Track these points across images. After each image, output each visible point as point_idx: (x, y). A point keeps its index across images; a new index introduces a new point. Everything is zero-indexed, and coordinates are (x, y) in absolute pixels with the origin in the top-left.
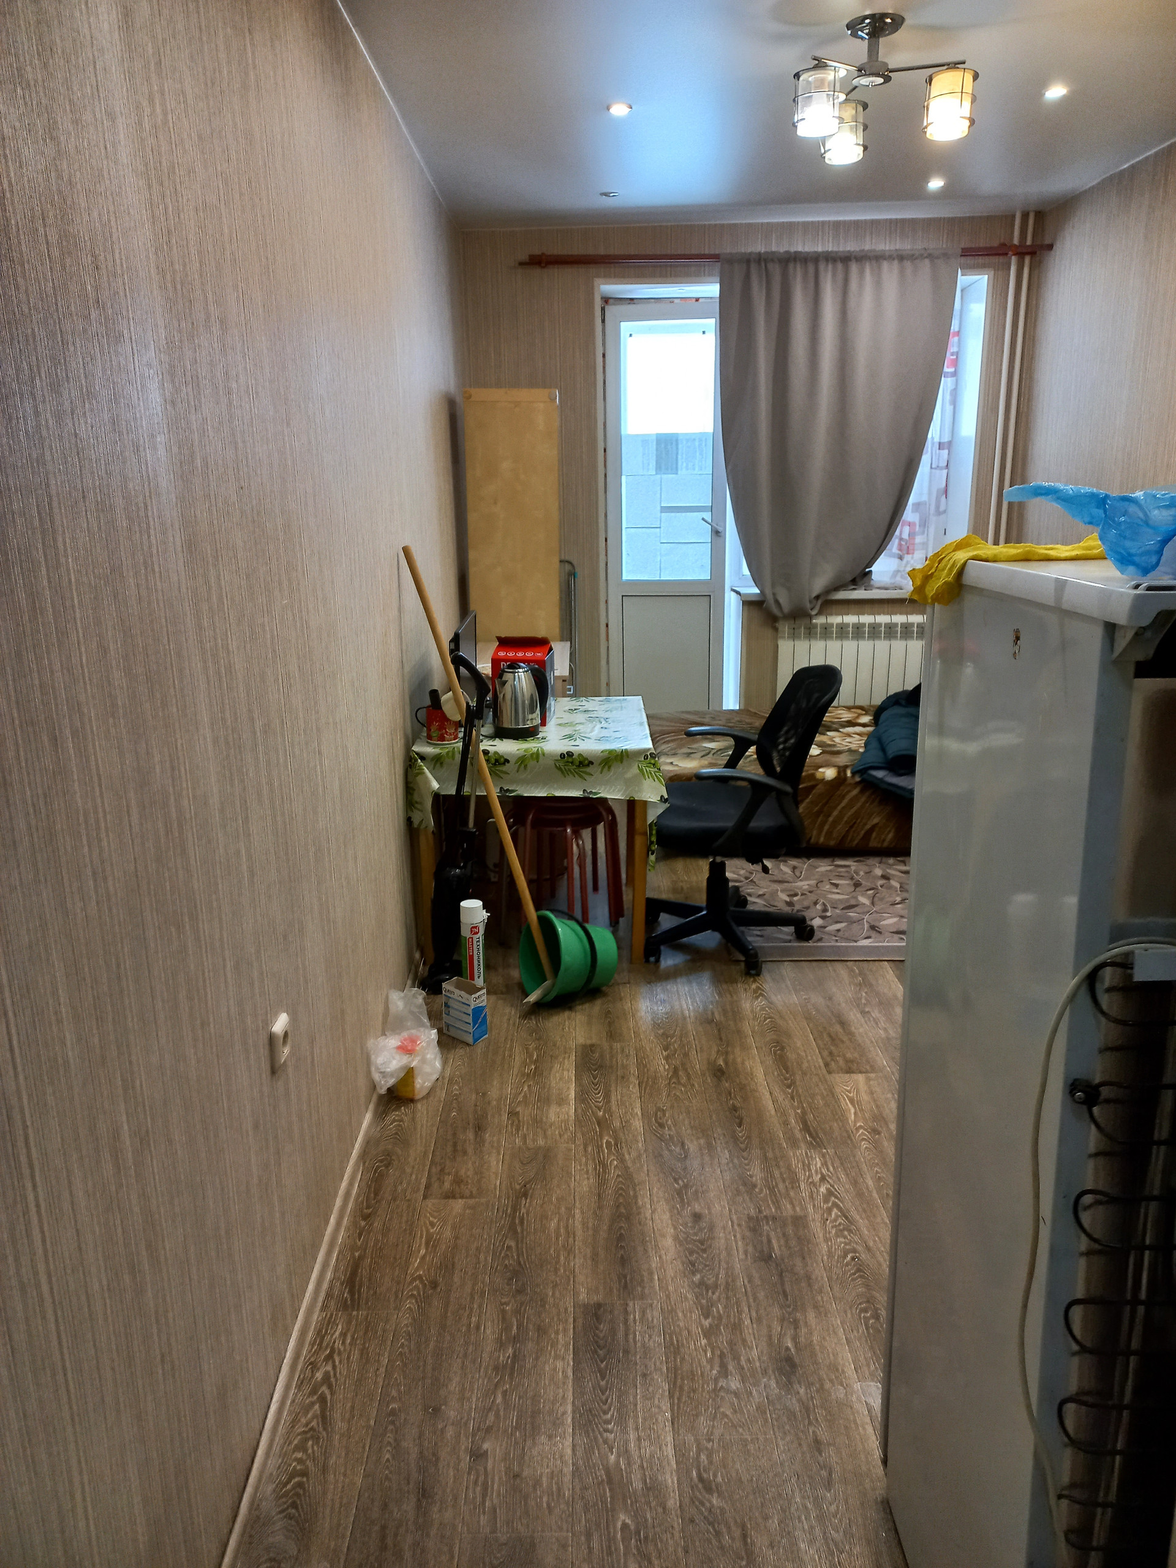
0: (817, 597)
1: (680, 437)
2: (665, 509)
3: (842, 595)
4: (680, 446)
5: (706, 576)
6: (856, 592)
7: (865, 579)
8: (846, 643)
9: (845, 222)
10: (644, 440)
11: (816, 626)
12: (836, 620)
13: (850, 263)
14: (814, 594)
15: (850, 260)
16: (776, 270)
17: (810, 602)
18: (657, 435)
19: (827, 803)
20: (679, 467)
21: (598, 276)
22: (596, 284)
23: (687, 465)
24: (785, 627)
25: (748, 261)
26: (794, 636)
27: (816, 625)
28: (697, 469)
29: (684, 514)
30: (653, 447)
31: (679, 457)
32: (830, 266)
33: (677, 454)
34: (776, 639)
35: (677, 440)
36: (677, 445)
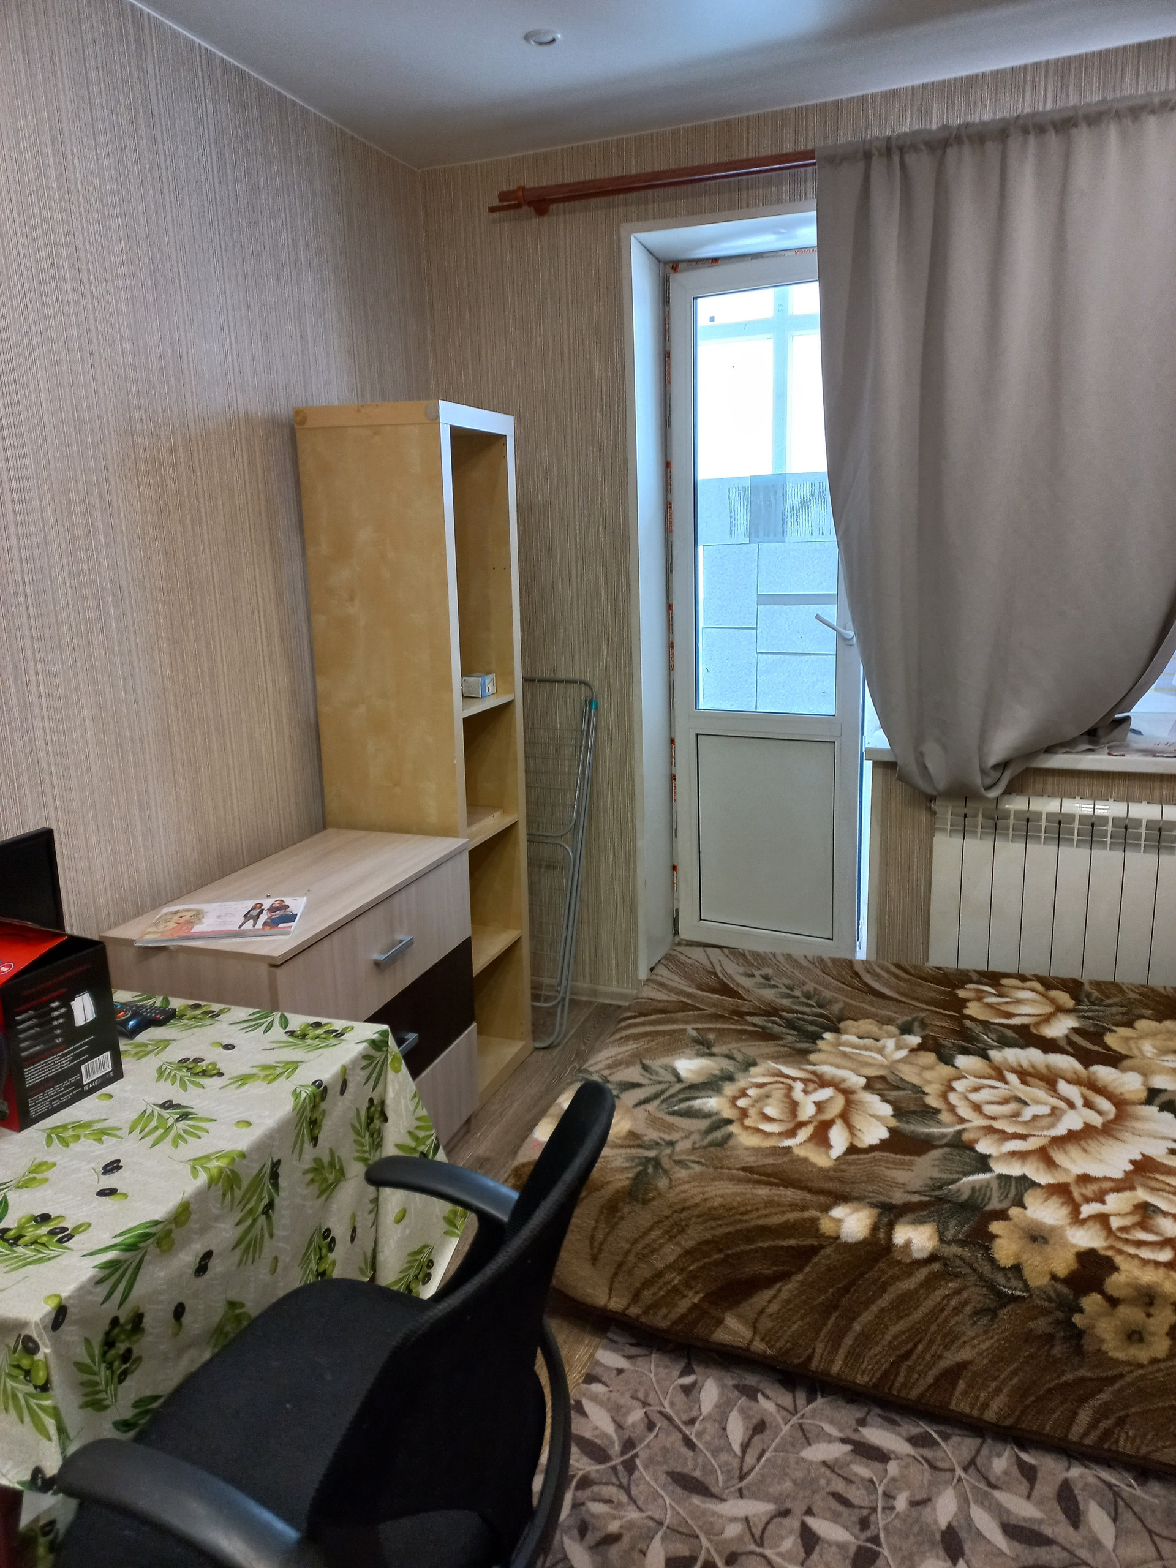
0: (1003, 766)
1: (789, 481)
2: (766, 599)
3: (1060, 761)
4: (789, 496)
5: (828, 708)
6: (1091, 757)
7: (1116, 733)
8: (1066, 851)
9: (1078, 58)
10: (730, 487)
11: (1006, 816)
12: (1050, 806)
13: (1074, 131)
14: (992, 760)
15: (1076, 125)
16: (921, 165)
17: (983, 772)
18: (752, 478)
19: (846, 1289)
20: (787, 530)
21: (629, 220)
22: (623, 233)
23: (800, 528)
24: (947, 812)
25: (867, 156)
26: (964, 829)
27: (1008, 811)
28: (816, 533)
29: (794, 607)
30: (745, 498)
31: (788, 514)
32: (1032, 140)
33: (784, 508)
34: (931, 830)
35: (783, 486)
36: (784, 495)
